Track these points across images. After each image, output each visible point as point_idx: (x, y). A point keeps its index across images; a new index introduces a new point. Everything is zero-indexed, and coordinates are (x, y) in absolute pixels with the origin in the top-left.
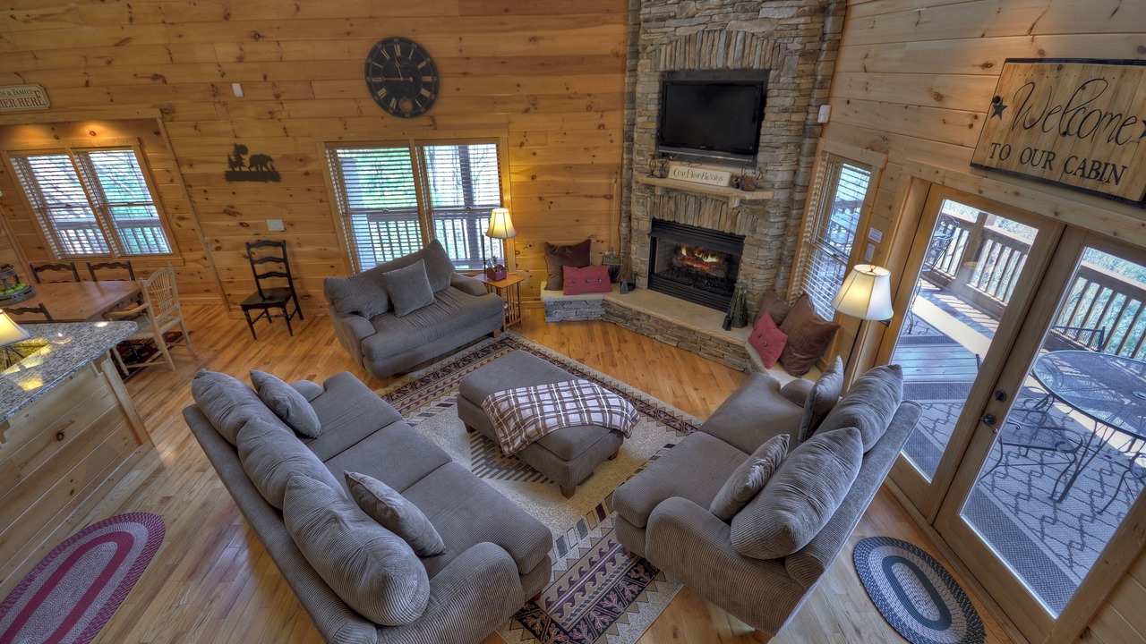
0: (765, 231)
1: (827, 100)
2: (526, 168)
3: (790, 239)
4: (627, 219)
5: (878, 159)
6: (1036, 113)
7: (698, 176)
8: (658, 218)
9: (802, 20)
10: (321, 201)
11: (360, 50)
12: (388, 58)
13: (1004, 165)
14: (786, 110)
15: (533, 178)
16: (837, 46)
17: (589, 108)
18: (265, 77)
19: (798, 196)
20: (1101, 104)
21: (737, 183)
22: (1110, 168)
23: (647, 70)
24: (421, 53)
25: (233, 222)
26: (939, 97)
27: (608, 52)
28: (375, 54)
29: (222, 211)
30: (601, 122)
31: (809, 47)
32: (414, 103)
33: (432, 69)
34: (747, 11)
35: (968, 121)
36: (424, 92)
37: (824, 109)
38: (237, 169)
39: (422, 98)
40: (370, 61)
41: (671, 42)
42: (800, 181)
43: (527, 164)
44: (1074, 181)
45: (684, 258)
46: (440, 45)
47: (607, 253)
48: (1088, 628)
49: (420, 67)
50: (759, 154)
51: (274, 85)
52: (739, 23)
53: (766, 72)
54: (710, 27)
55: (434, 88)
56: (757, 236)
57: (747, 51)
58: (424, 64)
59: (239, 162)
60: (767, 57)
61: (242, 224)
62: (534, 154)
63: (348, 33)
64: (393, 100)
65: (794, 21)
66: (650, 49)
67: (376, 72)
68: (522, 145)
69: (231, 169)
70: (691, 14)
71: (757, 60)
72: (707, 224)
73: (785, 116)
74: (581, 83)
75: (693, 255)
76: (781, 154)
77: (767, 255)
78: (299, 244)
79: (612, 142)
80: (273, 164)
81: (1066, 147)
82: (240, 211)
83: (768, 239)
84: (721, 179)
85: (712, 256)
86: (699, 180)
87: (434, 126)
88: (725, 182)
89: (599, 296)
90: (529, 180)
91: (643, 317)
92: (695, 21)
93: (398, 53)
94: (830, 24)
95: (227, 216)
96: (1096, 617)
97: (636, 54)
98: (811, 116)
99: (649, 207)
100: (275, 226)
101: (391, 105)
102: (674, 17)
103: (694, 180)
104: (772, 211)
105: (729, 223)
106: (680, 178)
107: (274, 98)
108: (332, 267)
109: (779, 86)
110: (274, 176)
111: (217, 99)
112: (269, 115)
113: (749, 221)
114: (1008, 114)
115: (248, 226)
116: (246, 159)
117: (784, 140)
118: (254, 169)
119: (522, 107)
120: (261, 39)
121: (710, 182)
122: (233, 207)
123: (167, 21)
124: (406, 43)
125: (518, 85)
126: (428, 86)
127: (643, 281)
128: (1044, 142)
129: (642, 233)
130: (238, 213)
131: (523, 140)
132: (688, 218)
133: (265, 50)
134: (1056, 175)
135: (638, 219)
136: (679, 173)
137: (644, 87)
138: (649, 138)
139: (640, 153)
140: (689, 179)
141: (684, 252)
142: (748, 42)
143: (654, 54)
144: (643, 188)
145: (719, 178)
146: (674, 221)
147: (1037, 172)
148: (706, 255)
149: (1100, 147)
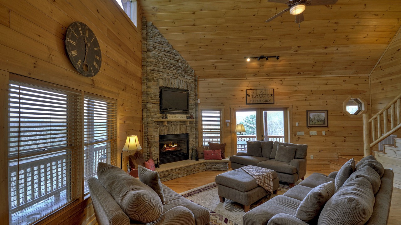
0: (193, 130)
2: (122, 117)
3: (197, 131)
5: (223, 107)
6: (255, 96)
7: (178, 117)
8: (162, 134)
13: (253, 103)
14: (193, 100)
15: (125, 122)
16: (198, 88)
19: (197, 121)
20: (264, 93)
21: (189, 118)
22: (269, 100)
23: (155, 85)
26: (234, 95)
30: (138, 100)
31: (194, 87)
33: (99, 53)
34: (182, 76)
35: (242, 98)
36: (95, 64)
37: (199, 100)
39: (94, 66)
41: (162, 78)
42: (197, 116)
43: (123, 115)
44: (265, 102)
45: (166, 148)
49: (95, 49)
50: (189, 110)
52: (181, 78)
53: (188, 91)
54: (173, 77)
55: (99, 64)
57: (184, 85)
58: (97, 49)
60: (188, 87)
62: (125, 110)
64: (80, 60)
65: (192, 81)
66: (155, 79)
68: (122, 105)
70: (168, 72)
71: (186, 88)
75: (169, 146)
76: (193, 110)
77: (194, 137)
79: (140, 109)
81: (262, 99)
85: (175, 144)
87: (93, 85)
88: (186, 118)
91: (174, 171)
92: (169, 75)
94: (197, 83)
97: (148, 79)
98: (197, 102)
99: (159, 131)
101: (78, 64)
102: (163, 72)
105: (184, 130)
106: (172, 118)
109: (191, 94)
113: (190, 129)
114: (251, 96)
117: (193, 107)
119: (123, 88)
121: (182, 118)
125: (122, 78)
126: (97, 61)
128: (258, 99)
129: (156, 142)
131: (122, 102)
132: (172, 132)
134: (262, 102)
135: (154, 137)
136: (171, 117)
137: (154, 90)
138: (157, 107)
139: (154, 112)
140: (175, 118)
141: (165, 146)
142: (184, 83)
143: (157, 81)
144: (156, 125)
145: (183, 117)
146: (168, 135)
147: (259, 103)
148: (173, 145)
149: (266, 98)
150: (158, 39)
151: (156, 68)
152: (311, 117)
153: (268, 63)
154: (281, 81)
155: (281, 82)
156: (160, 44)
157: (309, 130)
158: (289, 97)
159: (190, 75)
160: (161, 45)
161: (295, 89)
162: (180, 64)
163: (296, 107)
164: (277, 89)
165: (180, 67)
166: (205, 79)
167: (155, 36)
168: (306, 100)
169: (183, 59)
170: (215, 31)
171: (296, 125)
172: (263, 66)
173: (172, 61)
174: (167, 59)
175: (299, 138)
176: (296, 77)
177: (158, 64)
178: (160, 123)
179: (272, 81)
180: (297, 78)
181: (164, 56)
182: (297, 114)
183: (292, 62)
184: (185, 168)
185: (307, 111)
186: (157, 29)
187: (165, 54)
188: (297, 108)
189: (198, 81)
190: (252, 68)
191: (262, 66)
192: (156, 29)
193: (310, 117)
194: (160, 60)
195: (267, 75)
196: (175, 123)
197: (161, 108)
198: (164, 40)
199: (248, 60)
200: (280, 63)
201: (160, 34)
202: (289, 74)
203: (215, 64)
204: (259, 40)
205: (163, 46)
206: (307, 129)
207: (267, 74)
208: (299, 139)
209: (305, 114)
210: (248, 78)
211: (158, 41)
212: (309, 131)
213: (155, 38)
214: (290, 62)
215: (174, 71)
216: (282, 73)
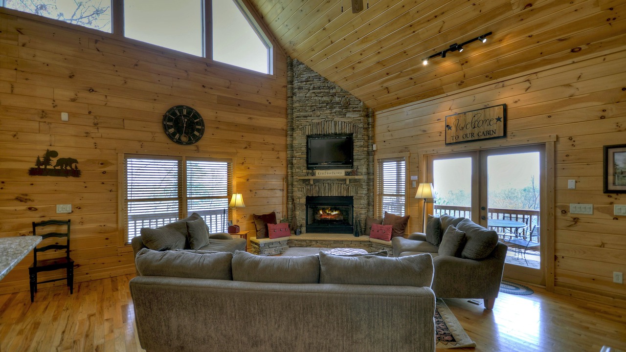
0: (362, 192)
1: (374, 143)
2: (243, 175)
3: (372, 194)
4: (291, 200)
5: (407, 154)
6: (462, 125)
8: (310, 196)
9: (362, 118)
10: (111, 191)
11: (162, 108)
12: (179, 114)
13: (459, 140)
14: (361, 147)
15: (248, 180)
16: (373, 127)
17: (273, 150)
18: (90, 112)
19: (371, 177)
20: (482, 118)
21: (347, 174)
22: (491, 131)
23: (301, 135)
24: (197, 115)
25: (22, 207)
26: (424, 131)
27: (280, 128)
28: (172, 111)
29: (14, 198)
30: (278, 156)
31: (365, 126)
32: (190, 138)
33: (201, 123)
34: (341, 115)
35: (439, 134)
36: (196, 133)
37: (374, 146)
38: (43, 167)
39: (194, 136)
40: (167, 114)
41: (310, 125)
42: (371, 171)
43: (245, 173)
44: (483, 137)
45: (321, 215)
46: (206, 113)
47: (282, 219)
48: (555, 256)
49: (195, 121)
50: (354, 163)
51: (95, 117)
52: (339, 119)
53: (352, 134)
54: (327, 119)
55: (201, 132)
56: (359, 195)
57: (343, 127)
58: (198, 120)
59: (47, 161)
60: (352, 129)
61: (30, 209)
62: (249, 168)
63: (155, 100)
64: (178, 135)
65: (359, 118)
66: (300, 127)
67: (170, 120)
68: (243, 163)
69: (37, 167)
70: (318, 115)
71: (348, 130)
72: (335, 193)
73: (362, 148)
74: (269, 139)
75: (326, 212)
76: (362, 162)
77: (364, 202)
78: (82, 223)
79: (282, 165)
80: (77, 165)
81: (476, 130)
82: (32, 198)
83: (363, 195)
84: (341, 173)
85: (335, 211)
86: (331, 175)
87: (198, 150)
88: (343, 174)
89: (287, 238)
90: (246, 181)
92: (320, 118)
93: (185, 113)
94: (370, 120)
95: (18, 203)
96: (555, 250)
97: (293, 129)
98: (370, 148)
99: (305, 191)
100: (63, 210)
101: (176, 137)
102: (311, 116)
103: (329, 175)
104: (363, 184)
105: (345, 192)
106: (322, 175)
107: (93, 125)
108: (107, 239)
109: (358, 138)
110: (76, 173)
111: (43, 120)
112: (85, 135)
113: (354, 189)
114: (453, 128)
115: (36, 209)
116: (54, 161)
117: (363, 157)
118: (59, 168)
119: (244, 146)
120: (94, 92)
121: (337, 175)
122: (26, 195)
123: (19, 69)
124: (190, 110)
125: (243, 136)
126: (198, 130)
127: (304, 229)
128: (469, 131)
129: (302, 204)
130: (30, 200)
131: (243, 161)
132: (325, 193)
133: (96, 99)
134: (477, 138)
135: (299, 198)
136: (320, 174)
137: (300, 140)
138: (303, 162)
139: (299, 168)
140: (326, 175)
141: (321, 212)
142: (343, 124)
143: (303, 129)
144: (301, 183)
145: (340, 173)
146: (319, 196)
147: (470, 139)
148: (332, 210)
149: (486, 128)
150: (305, 76)
151: (301, 114)
152: (621, 164)
153: (475, 54)
154: (528, 80)
155: (527, 84)
156: (308, 81)
157: (611, 200)
158: (549, 117)
159: (355, 111)
160: (309, 83)
161: (571, 91)
162: (337, 99)
163: (570, 139)
164: (516, 102)
165: (338, 103)
166: (384, 111)
167: (300, 74)
168: (602, 117)
169: (342, 90)
170: (358, 39)
171: (569, 187)
172: (467, 62)
173: (325, 99)
174: (316, 98)
175: (576, 220)
176: (570, 61)
177: (304, 108)
178: (306, 181)
179: (503, 86)
180: (574, 63)
181: (313, 95)
182: (570, 158)
183: (534, 33)
184: (332, 242)
185: (607, 149)
186: (303, 64)
187: (314, 92)
188: (571, 143)
189: (373, 116)
190: (447, 74)
191: (464, 63)
192: (301, 66)
193: (615, 165)
194: (307, 102)
195: (486, 77)
196: (329, 182)
197: (307, 161)
198: (313, 75)
199: (425, 63)
200: (504, 44)
201: (308, 69)
202: (545, 60)
203: (385, 85)
204: (428, 21)
205: (311, 82)
206: (605, 199)
207: (487, 74)
208: (576, 222)
209: (601, 156)
210: (449, 94)
211: (304, 79)
212: (612, 203)
213: (301, 76)
214: (530, 34)
215: (328, 111)
216: (524, 64)
